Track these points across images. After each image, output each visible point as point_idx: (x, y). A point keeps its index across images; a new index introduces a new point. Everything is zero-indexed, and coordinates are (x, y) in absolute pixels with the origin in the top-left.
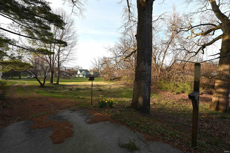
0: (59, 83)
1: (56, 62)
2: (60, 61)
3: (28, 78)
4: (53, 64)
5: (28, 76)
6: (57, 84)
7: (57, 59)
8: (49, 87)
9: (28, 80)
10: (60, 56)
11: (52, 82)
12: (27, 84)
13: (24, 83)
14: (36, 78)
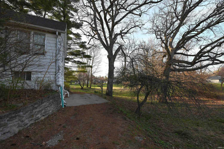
0: (91, 87)
1: (90, 74)
2: (92, 73)
3: (75, 84)
4: (89, 75)
5: (76, 83)
6: (90, 88)
7: (91, 72)
8: (85, 89)
9: (76, 85)
10: (92, 70)
11: (87, 86)
12: (75, 87)
13: (74, 87)
14: (80, 84)
